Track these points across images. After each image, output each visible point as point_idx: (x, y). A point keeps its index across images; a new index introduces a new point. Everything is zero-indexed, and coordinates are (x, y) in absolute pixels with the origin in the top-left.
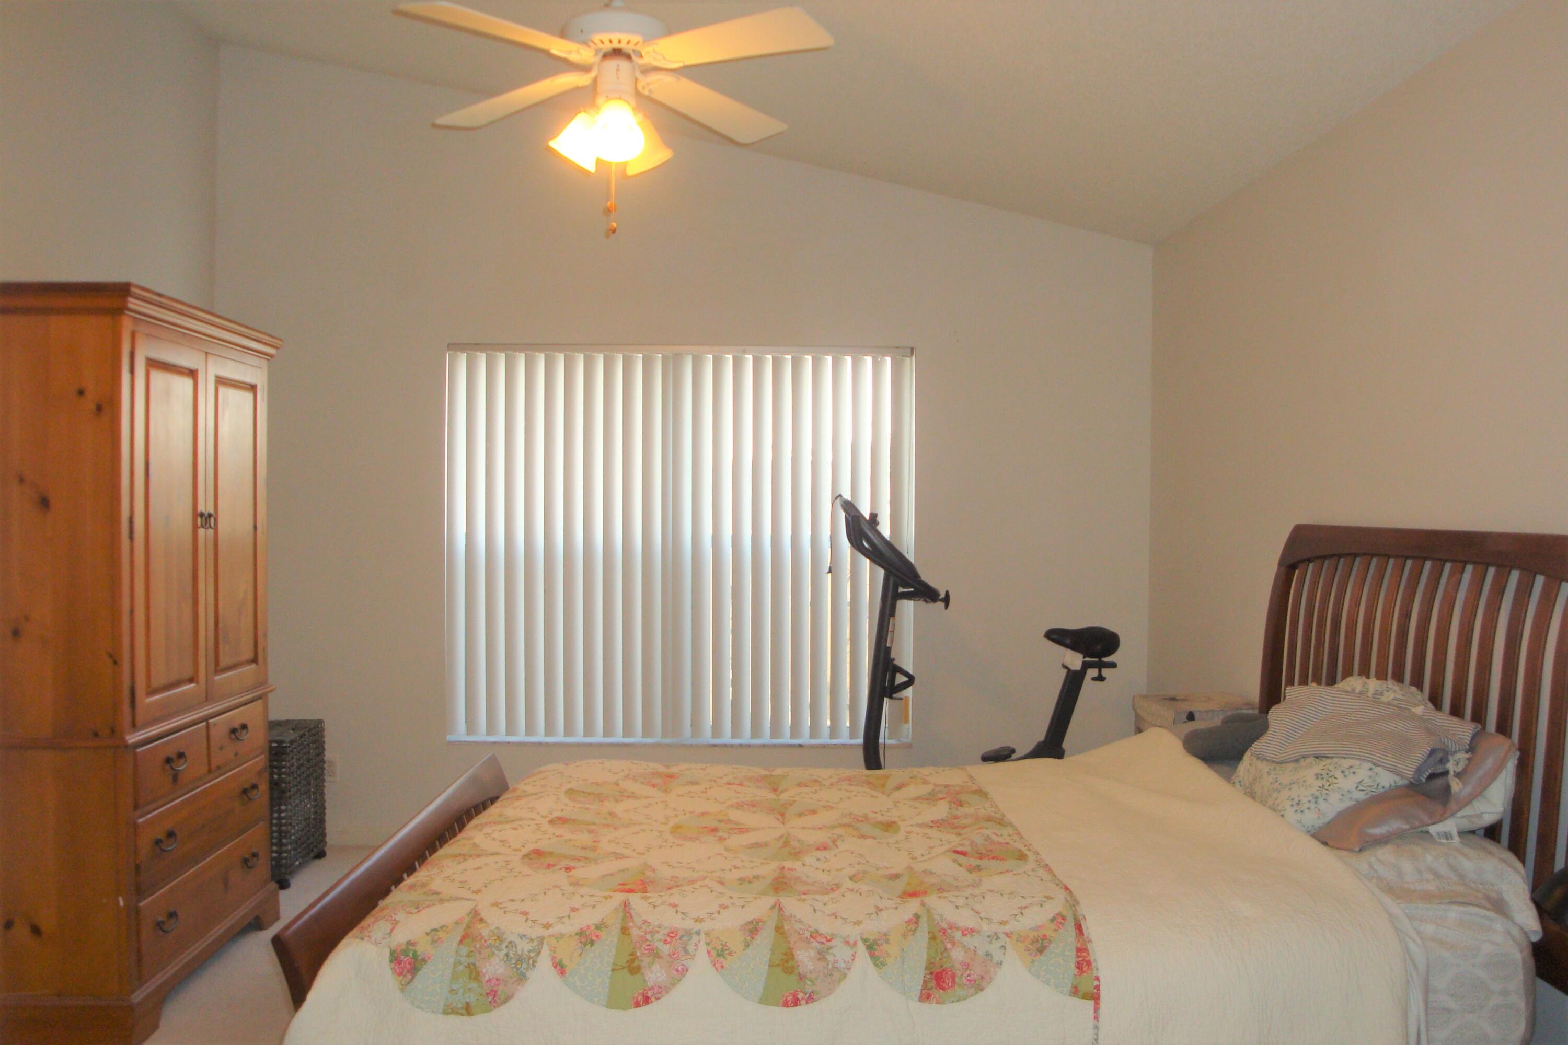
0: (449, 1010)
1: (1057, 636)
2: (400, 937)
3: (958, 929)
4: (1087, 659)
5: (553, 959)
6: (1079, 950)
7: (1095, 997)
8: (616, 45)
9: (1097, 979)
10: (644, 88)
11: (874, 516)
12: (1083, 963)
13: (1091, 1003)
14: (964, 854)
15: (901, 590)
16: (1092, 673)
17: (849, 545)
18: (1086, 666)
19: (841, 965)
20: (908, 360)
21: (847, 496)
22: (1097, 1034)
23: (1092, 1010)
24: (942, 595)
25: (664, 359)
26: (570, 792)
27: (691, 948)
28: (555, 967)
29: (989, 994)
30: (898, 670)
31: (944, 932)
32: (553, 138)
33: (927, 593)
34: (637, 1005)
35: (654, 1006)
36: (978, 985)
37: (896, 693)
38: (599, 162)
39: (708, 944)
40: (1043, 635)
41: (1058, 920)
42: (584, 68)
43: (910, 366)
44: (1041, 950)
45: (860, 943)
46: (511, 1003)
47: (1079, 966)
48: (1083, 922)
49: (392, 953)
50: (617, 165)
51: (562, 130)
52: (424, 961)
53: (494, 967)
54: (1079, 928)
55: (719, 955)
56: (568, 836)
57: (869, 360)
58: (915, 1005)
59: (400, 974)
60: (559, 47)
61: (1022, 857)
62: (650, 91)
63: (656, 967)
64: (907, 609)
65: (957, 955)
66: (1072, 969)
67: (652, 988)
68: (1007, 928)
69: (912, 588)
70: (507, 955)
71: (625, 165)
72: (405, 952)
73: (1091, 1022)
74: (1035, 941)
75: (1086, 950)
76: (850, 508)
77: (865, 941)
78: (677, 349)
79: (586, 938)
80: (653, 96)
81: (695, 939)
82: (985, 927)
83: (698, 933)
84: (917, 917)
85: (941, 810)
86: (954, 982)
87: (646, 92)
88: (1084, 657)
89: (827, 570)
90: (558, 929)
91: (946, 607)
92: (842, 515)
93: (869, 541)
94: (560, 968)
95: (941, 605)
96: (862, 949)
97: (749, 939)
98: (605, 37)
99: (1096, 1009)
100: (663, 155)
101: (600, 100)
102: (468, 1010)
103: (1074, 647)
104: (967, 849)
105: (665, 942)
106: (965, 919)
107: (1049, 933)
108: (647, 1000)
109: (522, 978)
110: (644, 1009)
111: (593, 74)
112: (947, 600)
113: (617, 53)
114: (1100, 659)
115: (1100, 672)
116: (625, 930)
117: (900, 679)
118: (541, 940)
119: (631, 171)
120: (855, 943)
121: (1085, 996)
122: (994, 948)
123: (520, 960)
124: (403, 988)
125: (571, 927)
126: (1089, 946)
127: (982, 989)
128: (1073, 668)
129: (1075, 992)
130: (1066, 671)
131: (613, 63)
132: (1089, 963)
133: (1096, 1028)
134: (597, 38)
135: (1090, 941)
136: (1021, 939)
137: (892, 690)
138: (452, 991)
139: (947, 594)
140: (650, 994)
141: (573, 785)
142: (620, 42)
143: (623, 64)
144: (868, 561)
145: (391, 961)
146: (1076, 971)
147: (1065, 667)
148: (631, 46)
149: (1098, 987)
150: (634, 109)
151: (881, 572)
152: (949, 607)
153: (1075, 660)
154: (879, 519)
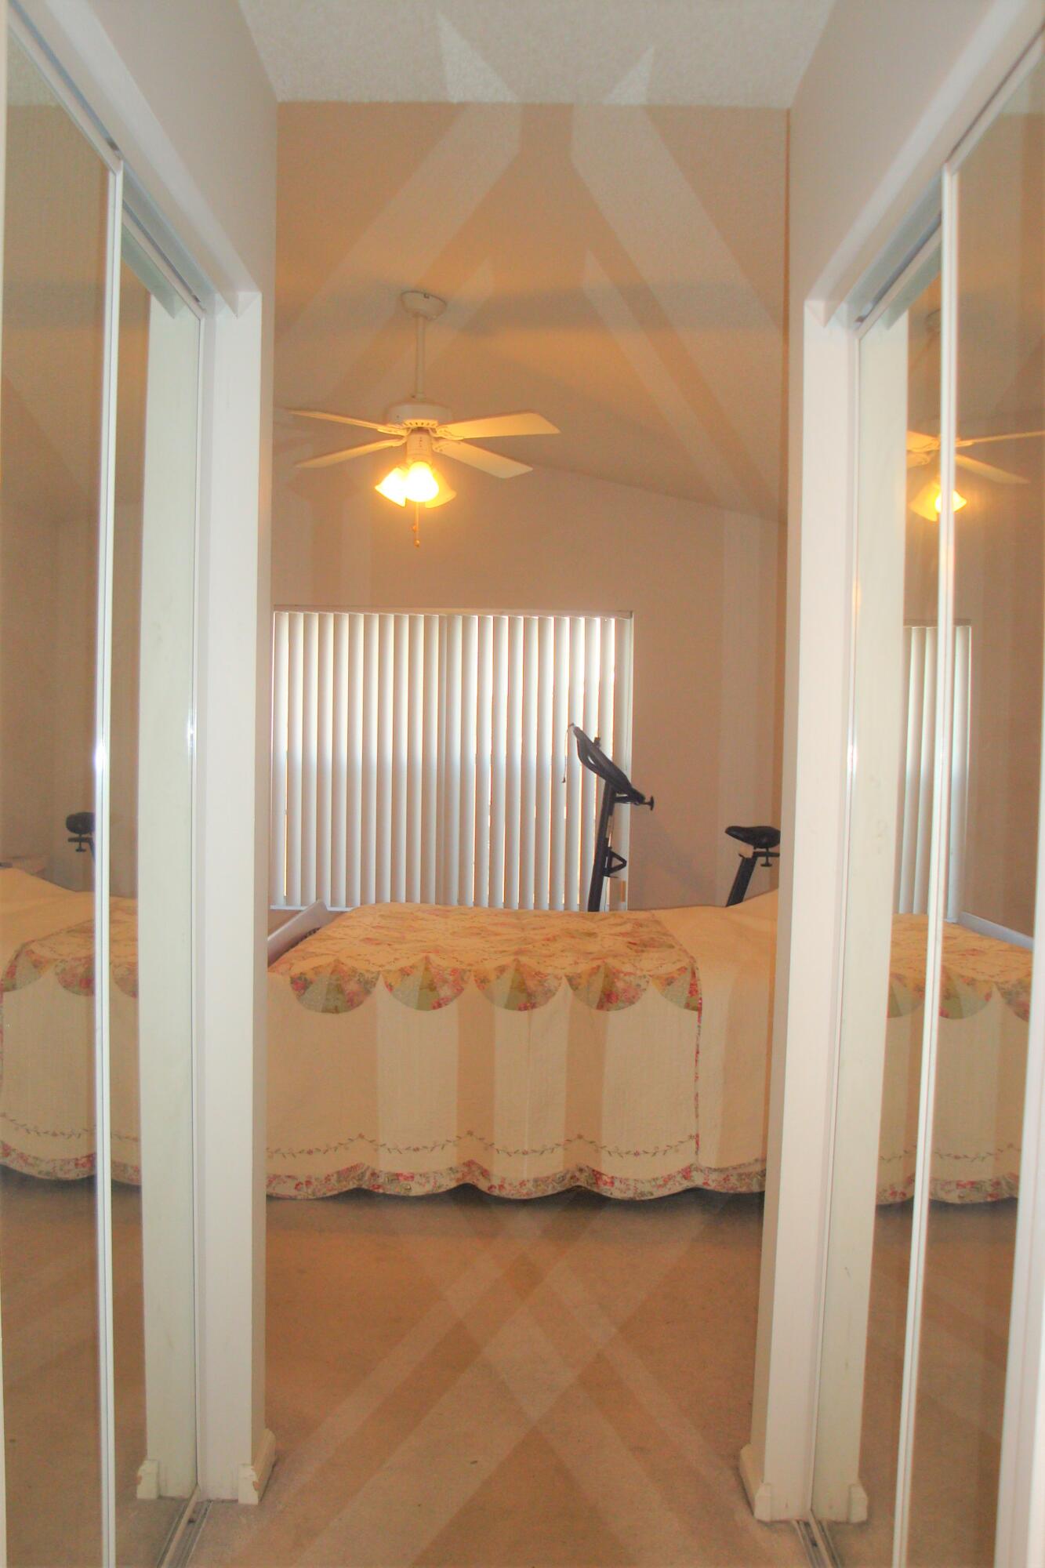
0: (326, 1010)
1: (735, 832)
2: (296, 970)
3: (623, 972)
4: (758, 850)
5: (386, 982)
6: (692, 985)
7: (699, 1009)
8: (420, 425)
9: (701, 999)
10: (436, 449)
11: (598, 740)
12: (693, 990)
13: (696, 1013)
14: (635, 944)
15: (618, 795)
16: (761, 860)
17: (581, 763)
18: (756, 855)
19: (552, 988)
20: (629, 620)
21: (580, 724)
22: (699, 1031)
23: (697, 1016)
24: (647, 800)
25: (441, 619)
26: (382, 916)
27: (465, 978)
28: (387, 987)
29: (638, 1006)
30: (613, 855)
31: (614, 974)
32: (378, 484)
33: (636, 798)
34: (434, 1008)
35: (444, 1009)
36: (631, 1001)
37: (612, 872)
38: (407, 501)
39: (475, 976)
40: (724, 830)
41: (683, 970)
42: (400, 437)
43: (630, 625)
44: (669, 984)
45: (564, 978)
46: (361, 1007)
47: (691, 992)
48: (696, 971)
49: (292, 978)
50: (419, 503)
51: (383, 479)
52: (311, 983)
53: (352, 986)
54: (694, 974)
55: (482, 982)
56: (386, 933)
57: (598, 621)
58: (595, 1012)
59: (297, 990)
60: (381, 429)
61: (672, 947)
62: (441, 450)
63: (445, 988)
64: (625, 810)
65: (620, 985)
66: (687, 993)
67: (443, 999)
68: (651, 973)
69: (625, 793)
70: (359, 980)
71: (423, 504)
72: (300, 978)
73: (696, 1024)
74: (667, 979)
75: (696, 985)
76: (581, 735)
77: (567, 976)
78: (450, 610)
79: (405, 973)
80: (443, 453)
81: (468, 973)
82: (639, 973)
83: (470, 971)
84: (599, 967)
85: (628, 927)
86: (617, 999)
87: (438, 451)
88: (755, 848)
89: (563, 780)
90: (387, 967)
91: (652, 809)
92: (575, 740)
93: (593, 758)
94: (390, 987)
95: (648, 807)
96: (564, 980)
97: (499, 974)
98: (413, 422)
99: (699, 1017)
100: (449, 496)
101: (409, 461)
102: (336, 1010)
103: (746, 840)
104: (638, 942)
105: (451, 975)
106: (627, 968)
107: (676, 976)
108: (439, 1005)
109: (368, 992)
110: (439, 1010)
111: (403, 441)
112: (651, 803)
113: (420, 430)
114: (767, 850)
115: (767, 860)
116: (427, 969)
117: (616, 862)
118: (379, 973)
119: (429, 506)
120: (561, 978)
121: (693, 1009)
122: (643, 983)
123: (367, 982)
124: (299, 997)
125: (395, 967)
126: (698, 982)
127: (633, 1003)
128: (746, 856)
129: (688, 1006)
130: (741, 858)
131: (417, 436)
132: (697, 991)
133: (699, 1027)
134: (408, 422)
135: (699, 980)
136: (658, 977)
137: (610, 871)
138: (327, 999)
139: (652, 799)
140: (441, 1002)
141: (382, 913)
142: (422, 424)
143: (424, 437)
144: (595, 775)
145: (292, 983)
146: (689, 995)
147: (741, 855)
148: (430, 426)
149: (701, 1004)
150: (430, 466)
151: (603, 782)
152: (654, 809)
153: (748, 850)
154: (601, 742)
